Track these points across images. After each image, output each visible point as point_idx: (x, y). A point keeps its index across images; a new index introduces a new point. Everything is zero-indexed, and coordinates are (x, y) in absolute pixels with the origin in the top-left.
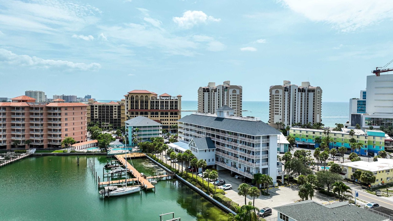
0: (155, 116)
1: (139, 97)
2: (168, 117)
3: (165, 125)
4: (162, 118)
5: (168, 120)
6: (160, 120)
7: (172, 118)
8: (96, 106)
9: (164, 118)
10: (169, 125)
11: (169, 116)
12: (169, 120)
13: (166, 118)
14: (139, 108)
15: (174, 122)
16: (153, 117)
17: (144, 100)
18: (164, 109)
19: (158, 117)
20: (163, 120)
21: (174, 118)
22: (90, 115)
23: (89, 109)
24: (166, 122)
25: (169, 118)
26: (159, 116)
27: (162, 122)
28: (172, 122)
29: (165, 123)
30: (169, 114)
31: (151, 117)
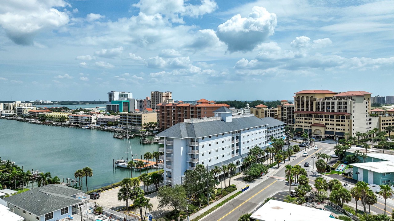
0: (319, 119)
1: (305, 98)
2: (333, 121)
3: (329, 130)
4: (327, 122)
5: (333, 125)
6: (325, 124)
7: (338, 123)
8: (285, 107)
9: (329, 122)
10: (335, 131)
11: (335, 120)
12: (335, 125)
13: (332, 122)
14: (305, 110)
15: (340, 127)
16: (318, 120)
17: (310, 101)
18: (330, 112)
19: (322, 120)
20: (328, 124)
21: (340, 123)
22: (280, 115)
23: (280, 110)
24: (332, 127)
25: (335, 123)
26: (324, 119)
27: (327, 126)
28: (338, 127)
29: (331, 129)
30: (335, 117)
31: (316, 120)
